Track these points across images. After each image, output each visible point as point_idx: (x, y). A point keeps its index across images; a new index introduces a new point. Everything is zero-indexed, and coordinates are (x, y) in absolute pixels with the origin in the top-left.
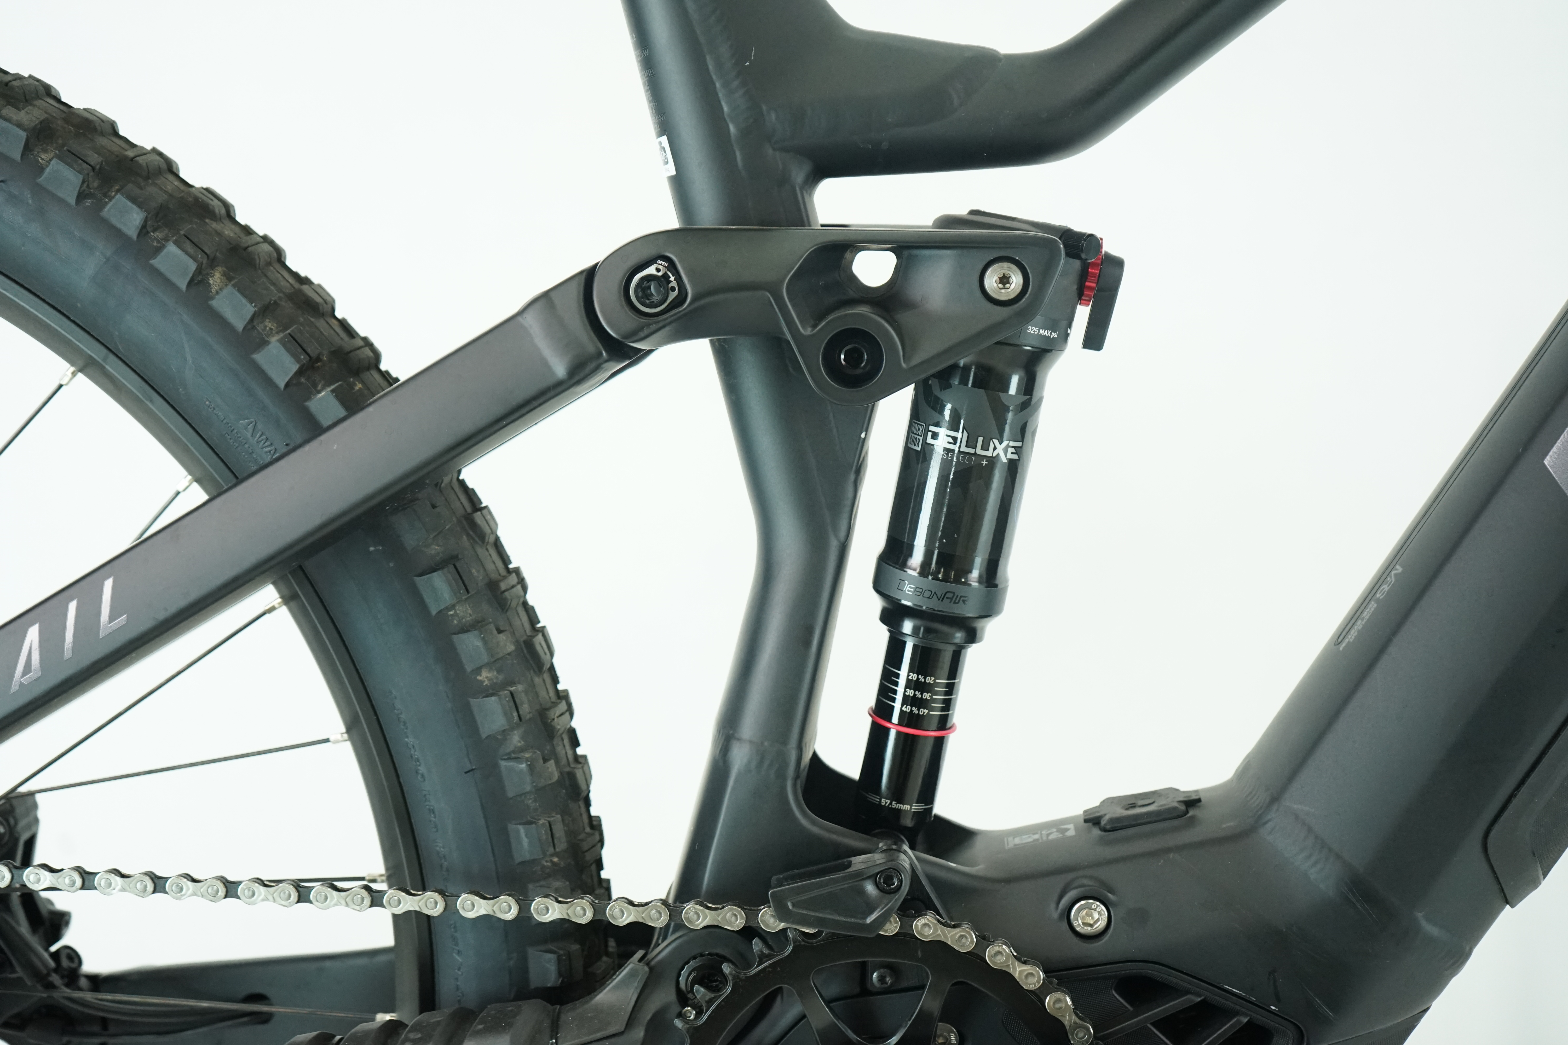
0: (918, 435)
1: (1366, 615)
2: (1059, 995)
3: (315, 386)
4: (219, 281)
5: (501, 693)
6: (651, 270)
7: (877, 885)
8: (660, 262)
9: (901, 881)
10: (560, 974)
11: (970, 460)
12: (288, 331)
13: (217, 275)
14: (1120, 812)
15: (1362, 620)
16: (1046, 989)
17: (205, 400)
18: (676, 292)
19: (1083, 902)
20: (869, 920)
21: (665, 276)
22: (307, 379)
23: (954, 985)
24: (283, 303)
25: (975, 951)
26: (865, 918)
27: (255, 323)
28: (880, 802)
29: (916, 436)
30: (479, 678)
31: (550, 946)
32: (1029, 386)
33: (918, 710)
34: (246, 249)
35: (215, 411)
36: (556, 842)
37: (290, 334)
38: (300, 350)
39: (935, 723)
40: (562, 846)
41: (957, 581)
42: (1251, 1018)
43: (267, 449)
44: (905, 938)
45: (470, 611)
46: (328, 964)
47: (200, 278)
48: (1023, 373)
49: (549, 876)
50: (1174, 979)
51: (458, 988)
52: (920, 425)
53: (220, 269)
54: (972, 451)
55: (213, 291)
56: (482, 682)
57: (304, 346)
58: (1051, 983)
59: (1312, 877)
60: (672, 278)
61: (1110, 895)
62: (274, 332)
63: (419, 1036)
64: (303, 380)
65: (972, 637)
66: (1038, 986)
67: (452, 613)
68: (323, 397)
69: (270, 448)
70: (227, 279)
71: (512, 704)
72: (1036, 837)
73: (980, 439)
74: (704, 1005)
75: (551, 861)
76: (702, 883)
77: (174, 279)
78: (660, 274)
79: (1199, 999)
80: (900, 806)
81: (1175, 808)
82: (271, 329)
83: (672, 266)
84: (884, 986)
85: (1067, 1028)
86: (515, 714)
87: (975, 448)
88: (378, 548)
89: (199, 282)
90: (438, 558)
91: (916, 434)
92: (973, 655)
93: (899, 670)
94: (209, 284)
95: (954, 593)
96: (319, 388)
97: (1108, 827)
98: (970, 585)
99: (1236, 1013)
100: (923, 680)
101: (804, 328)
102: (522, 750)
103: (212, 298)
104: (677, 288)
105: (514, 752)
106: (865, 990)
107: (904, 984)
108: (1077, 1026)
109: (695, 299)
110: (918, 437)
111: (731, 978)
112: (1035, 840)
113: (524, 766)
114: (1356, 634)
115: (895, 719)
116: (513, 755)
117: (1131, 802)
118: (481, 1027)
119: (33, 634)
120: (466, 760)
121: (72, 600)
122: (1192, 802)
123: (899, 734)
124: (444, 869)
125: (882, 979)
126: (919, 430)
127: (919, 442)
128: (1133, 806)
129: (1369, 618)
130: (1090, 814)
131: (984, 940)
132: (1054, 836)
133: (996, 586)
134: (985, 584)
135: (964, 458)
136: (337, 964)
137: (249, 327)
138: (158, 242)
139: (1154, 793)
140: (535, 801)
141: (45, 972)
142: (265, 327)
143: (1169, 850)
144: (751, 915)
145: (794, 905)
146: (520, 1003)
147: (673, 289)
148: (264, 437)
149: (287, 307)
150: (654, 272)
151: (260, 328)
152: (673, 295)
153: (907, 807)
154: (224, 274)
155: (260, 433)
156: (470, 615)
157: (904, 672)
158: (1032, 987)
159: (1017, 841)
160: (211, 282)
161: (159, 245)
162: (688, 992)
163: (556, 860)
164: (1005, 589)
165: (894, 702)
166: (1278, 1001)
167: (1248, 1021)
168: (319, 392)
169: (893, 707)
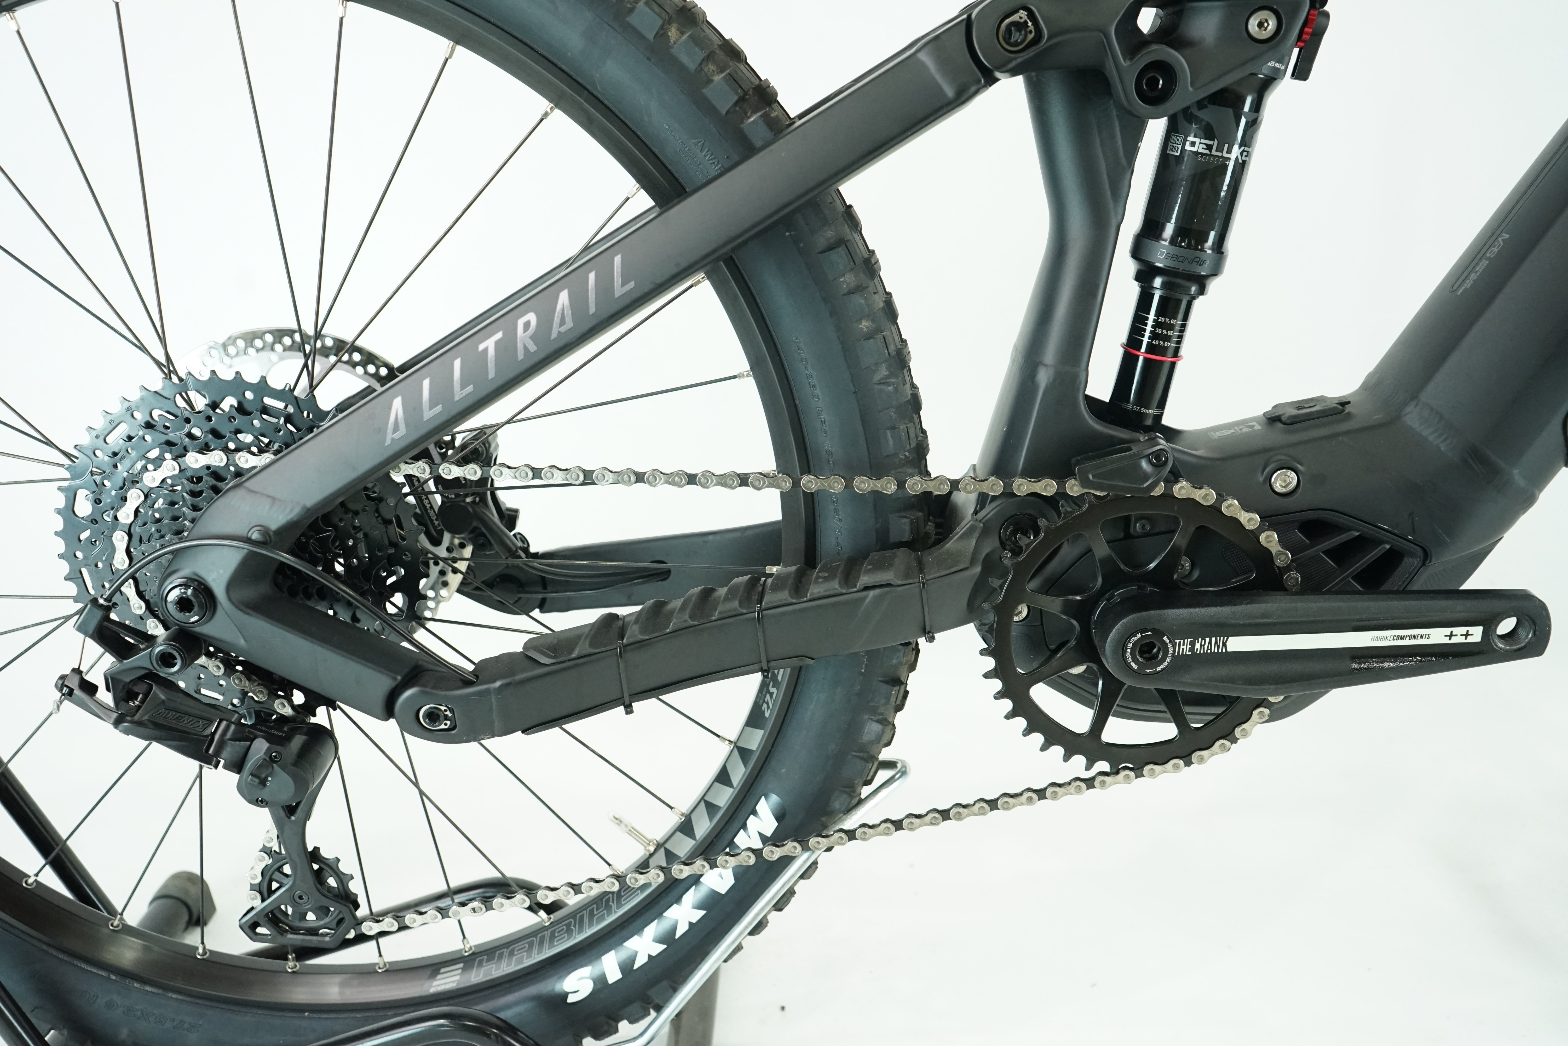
0: (1177, 144)
1: (1480, 269)
2: (1268, 532)
3: (746, 113)
4: (675, 34)
5: (876, 337)
6: (1015, 18)
7: (1150, 462)
8: (1021, 11)
9: (1167, 458)
10: (912, 532)
11: (1218, 161)
12: (728, 71)
13: (673, 30)
14: (1295, 412)
15: (1476, 272)
16: (1261, 529)
17: (665, 125)
18: (1033, 35)
19: (1279, 472)
20: (1145, 485)
21: (1026, 22)
22: (740, 108)
23: (1197, 528)
24: (717, 52)
25: (1215, 505)
26: (1143, 484)
27: (702, 66)
28: (1132, 408)
29: (1175, 145)
30: (861, 326)
31: (903, 514)
32: (1257, 107)
33: (1164, 343)
34: (690, 10)
35: (672, 134)
36: (911, 441)
37: (729, 74)
38: (737, 86)
39: (1170, 352)
40: (914, 444)
41: (1196, 249)
42: (1392, 546)
43: (712, 161)
44: (1168, 496)
45: (853, 279)
46: (711, 537)
47: (662, 32)
48: (1255, 96)
49: (903, 465)
50: (1343, 520)
51: (838, 544)
52: (1179, 136)
53: (674, 25)
54: (1220, 154)
55: (672, 41)
56: (862, 329)
57: (740, 82)
58: (1264, 525)
59: (1443, 449)
60: (1030, 24)
61: (1299, 466)
62: (715, 73)
63: (827, 574)
64: (737, 109)
65: (1202, 291)
66: (1255, 527)
67: (842, 279)
68: (753, 122)
69: (714, 161)
70: (680, 32)
71: (884, 344)
72: (1232, 431)
73: (1226, 146)
74: (1024, 547)
75: (905, 455)
76: (1019, 465)
77: (645, 33)
78: (1022, 21)
79: (1358, 534)
80: (1146, 411)
81: (1335, 408)
82: (713, 70)
83: (1031, 15)
84: (1144, 531)
85: (1274, 554)
86: (886, 351)
87: (1222, 152)
88: (792, 233)
89: (662, 35)
90: (832, 240)
91: (1175, 143)
92: (1199, 304)
93: (1149, 315)
94: (669, 36)
95: (1200, 258)
96: (749, 115)
97: (1288, 422)
98: (1206, 251)
99: (1382, 542)
100: (1169, 322)
101: (1125, 61)
102: (887, 377)
103: (672, 47)
104: (1033, 31)
105: (882, 379)
106: (1128, 536)
107: (1157, 530)
108: (1280, 553)
109: (1049, 39)
110: (1177, 146)
111: (1044, 528)
112: (1232, 433)
113: (891, 388)
114: (1472, 282)
115: (1143, 349)
116: (883, 381)
117: (1300, 405)
118: (870, 567)
119: (564, 297)
120: (851, 385)
121: (591, 271)
122: (1344, 403)
123: (1146, 360)
124: (831, 462)
125: (1143, 527)
126: (1178, 140)
127: (1178, 150)
128: (1299, 408)
129: (1483, 271)
130: (1271, 414)
131: (1221, 498)
132: (1245, 430)
133: (1222, 253)
134: (1216, 252)
135: (1214, 159)
136: (718, 537)
137: (699, 69)
138: (631, 4)
139: (1312, 400)
140: (895, 413)
141: (514, 549)
142: (709, 69)
143: (1338, 435)
144: (1061, 486)
145: (1093, 477)
146: (894, 551)
147: (1031, 32)
148: (710, 152)
149: (721, 55)
150: (1018, 19)
151: (706, 70)
152: (1031, 37)
153: (1151, 411)
154: (678, 30)
155: (707, 149)
156: (854, 282)
157: (1152, 316)
158: (1252, 528)
159: (1218, 434)
160: (670, 35)
161: (631, 6)
162: (1007, 540)
163: (907, 454)
164: (1227, 255)
165: (1143, 337)
166: (1413, 532)
167: (1390, 548)
168: (749, 118)
169: (1142, 341)
